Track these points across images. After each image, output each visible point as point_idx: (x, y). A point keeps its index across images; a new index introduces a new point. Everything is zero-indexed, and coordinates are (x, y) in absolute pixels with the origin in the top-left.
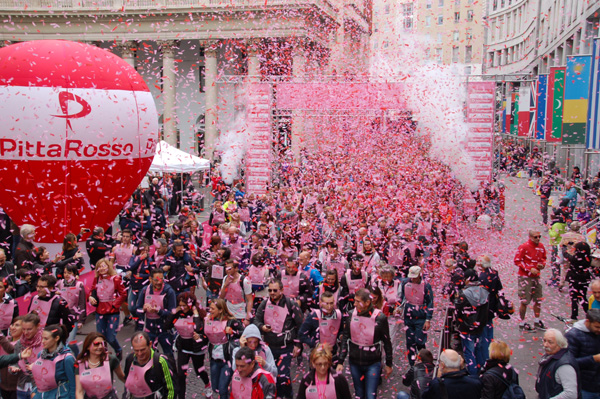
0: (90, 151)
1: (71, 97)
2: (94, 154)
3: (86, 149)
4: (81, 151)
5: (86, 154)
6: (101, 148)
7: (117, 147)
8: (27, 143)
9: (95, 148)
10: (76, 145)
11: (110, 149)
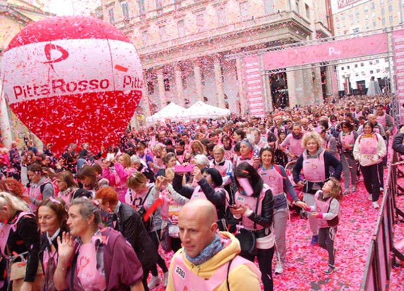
0: (72, 87)
1: (53, 47)
2: (75, 89)
3: (68, 85)
4: (65, 87)
5: (68, 90)
6: (80, 83)
7: (94, 82)
8: (28, 86)
9: (75, 84)
10: (60, 84)
11: (88, 84)
